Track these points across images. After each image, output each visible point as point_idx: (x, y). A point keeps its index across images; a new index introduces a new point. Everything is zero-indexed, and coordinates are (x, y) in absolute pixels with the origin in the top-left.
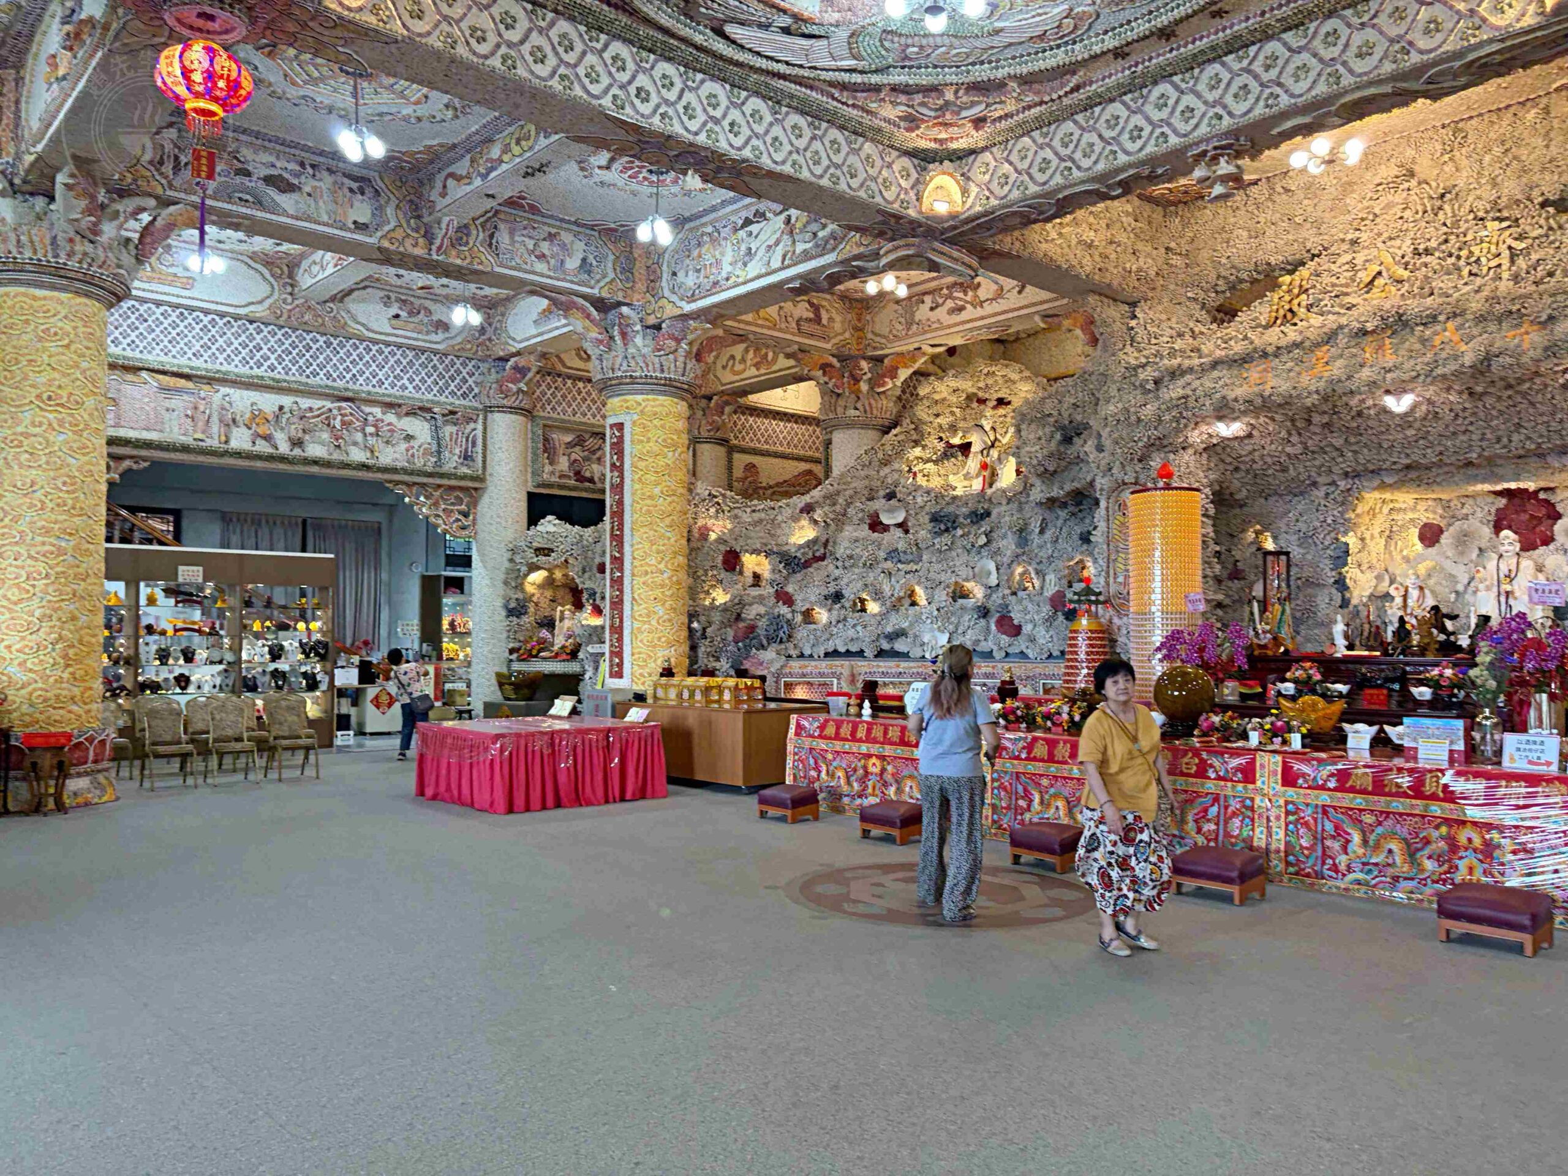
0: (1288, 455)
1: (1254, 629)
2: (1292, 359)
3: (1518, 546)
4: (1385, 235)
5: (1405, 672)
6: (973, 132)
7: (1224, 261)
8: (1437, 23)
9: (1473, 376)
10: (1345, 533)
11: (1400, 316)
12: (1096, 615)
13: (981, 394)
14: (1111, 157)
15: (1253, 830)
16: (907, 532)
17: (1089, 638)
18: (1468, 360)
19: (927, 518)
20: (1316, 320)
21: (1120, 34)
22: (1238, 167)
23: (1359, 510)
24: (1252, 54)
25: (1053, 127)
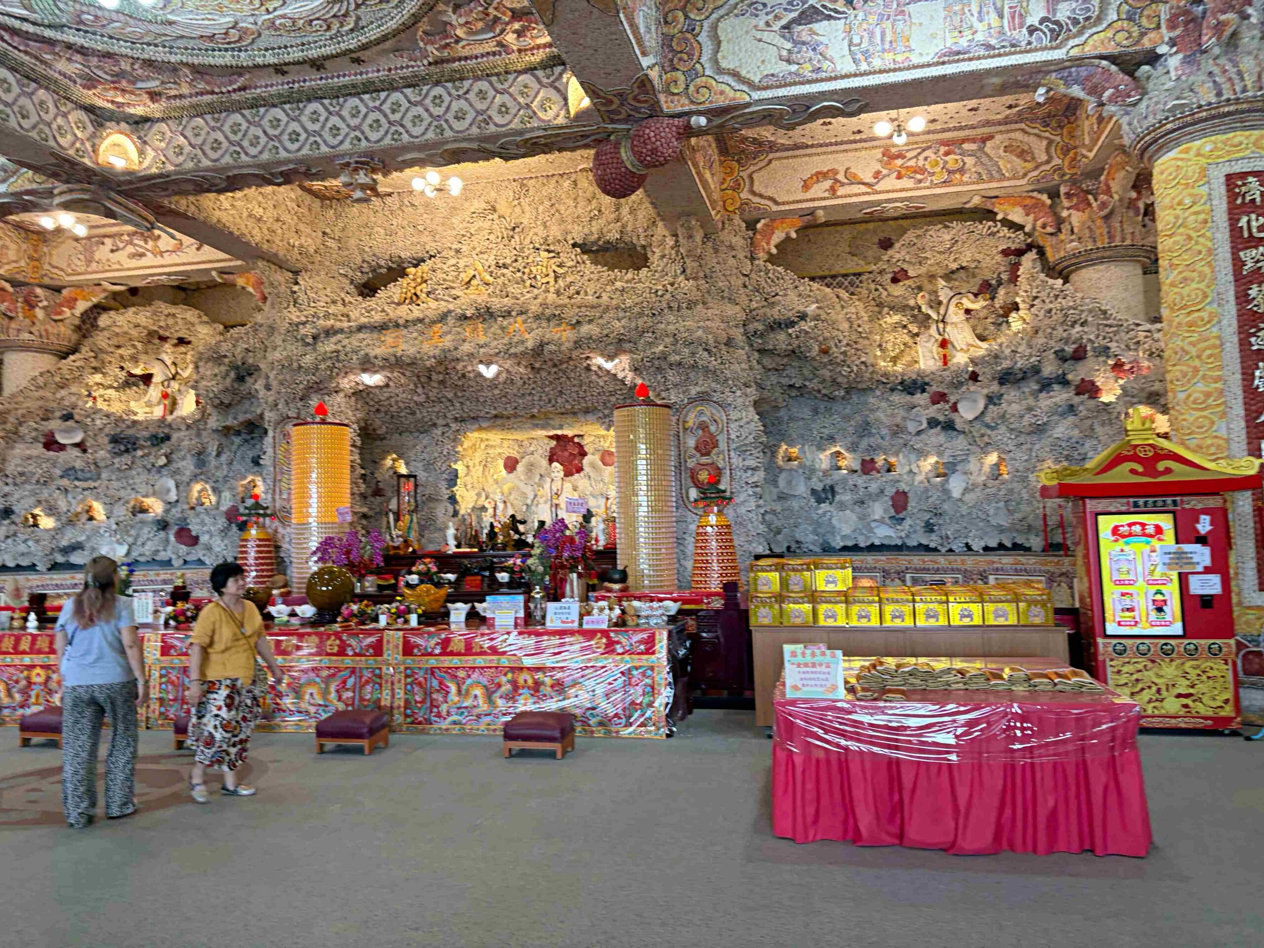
0: (416, 402)
1: (390, 534)
2: (417, 331)
3: (562, 474)
4: (478, 250)
5: (493, 563)
6: (150, 103)
7: (367, 249)
8: (507, 109)
9: (533, 356)
10: (456, 462)
11: (488, 308)
12: (264, 526)
13: (161, 332)
14: (274, 151)
15: (381, 693)
16: (85, 451)
17: (258, 546)
18: (530, 344)
19: (106, 440)
20: (433, 304)
21: (278, 54)
22: (374, 180)
23: (465, 446)
24: (382, 98)
25: (224, 114)
